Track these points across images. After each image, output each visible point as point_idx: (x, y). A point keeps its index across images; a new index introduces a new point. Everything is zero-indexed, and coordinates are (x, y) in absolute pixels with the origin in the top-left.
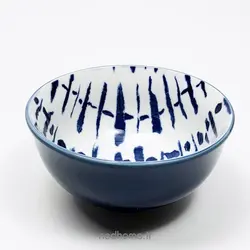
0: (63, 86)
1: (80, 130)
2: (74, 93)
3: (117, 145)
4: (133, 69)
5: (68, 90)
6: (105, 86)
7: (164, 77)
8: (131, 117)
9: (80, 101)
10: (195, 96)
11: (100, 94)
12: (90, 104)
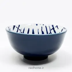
0: (17, 27)
2: (20, 30)
4: (37, 25)
5: (18, 29)
7: (46, 26)
9: (22, 32)
10: (55, 30)
11: (27, 31)
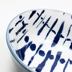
0: (38, 14)
1: (39, 34)
3: (52, 47)
6: (57, 20)
8: (63, 37)
9: (43, 23)
12: (47, 25)
